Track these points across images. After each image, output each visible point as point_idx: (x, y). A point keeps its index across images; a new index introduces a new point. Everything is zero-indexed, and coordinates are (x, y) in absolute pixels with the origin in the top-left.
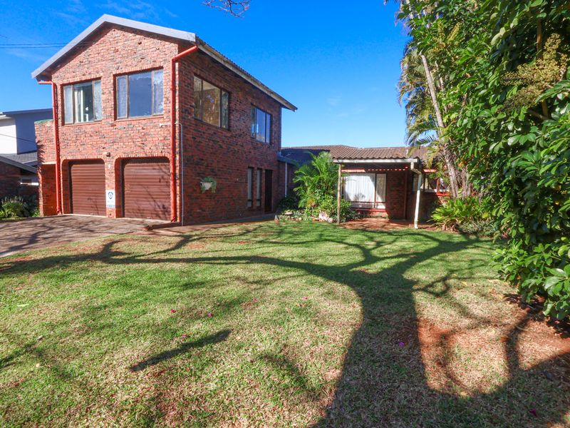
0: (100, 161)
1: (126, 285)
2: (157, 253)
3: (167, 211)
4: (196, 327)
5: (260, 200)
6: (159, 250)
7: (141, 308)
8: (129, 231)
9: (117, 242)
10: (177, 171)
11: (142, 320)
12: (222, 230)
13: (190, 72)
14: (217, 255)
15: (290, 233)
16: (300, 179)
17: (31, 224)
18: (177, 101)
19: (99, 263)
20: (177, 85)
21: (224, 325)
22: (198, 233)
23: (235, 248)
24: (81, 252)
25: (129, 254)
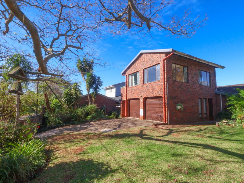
0: (138, 99)
1: (149, 149)
2: (159, 136)
3: (162, 118)
4: (180, 177)
5: (206, 114)
6: (160, 135)
7: (156, 161)
8: (148, 125)
9: (144, 130)
10: (166, 102)
11: (156, 167)
12: (187, 128)
13: (170, 63)
14: (186, 141)
15: (228, 133)
16: (230, 103)
17: (118, 120)
18: (165, 74)
19: (139, 138)
20: (165, 69)
21: (194, 180)
22: (176, 129)
23: (195, 139)
24: (133, 133)
25: (149, 135)
